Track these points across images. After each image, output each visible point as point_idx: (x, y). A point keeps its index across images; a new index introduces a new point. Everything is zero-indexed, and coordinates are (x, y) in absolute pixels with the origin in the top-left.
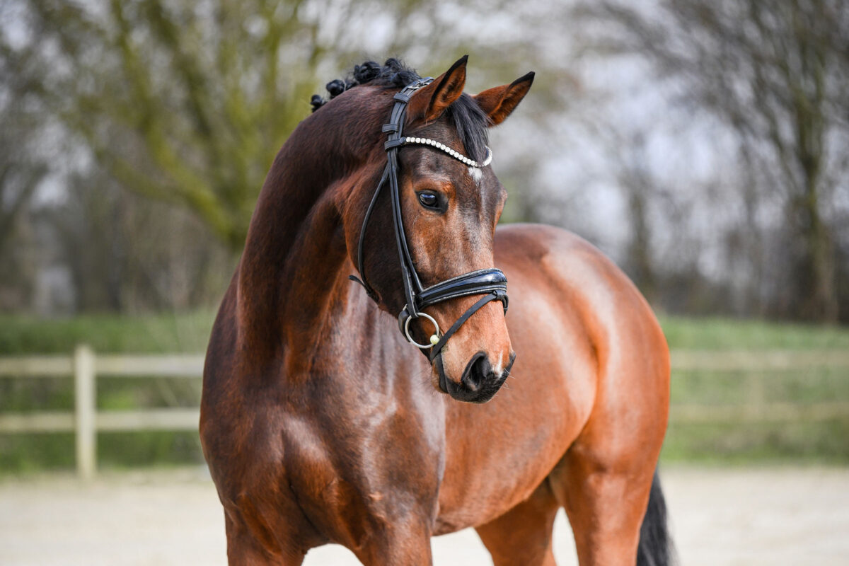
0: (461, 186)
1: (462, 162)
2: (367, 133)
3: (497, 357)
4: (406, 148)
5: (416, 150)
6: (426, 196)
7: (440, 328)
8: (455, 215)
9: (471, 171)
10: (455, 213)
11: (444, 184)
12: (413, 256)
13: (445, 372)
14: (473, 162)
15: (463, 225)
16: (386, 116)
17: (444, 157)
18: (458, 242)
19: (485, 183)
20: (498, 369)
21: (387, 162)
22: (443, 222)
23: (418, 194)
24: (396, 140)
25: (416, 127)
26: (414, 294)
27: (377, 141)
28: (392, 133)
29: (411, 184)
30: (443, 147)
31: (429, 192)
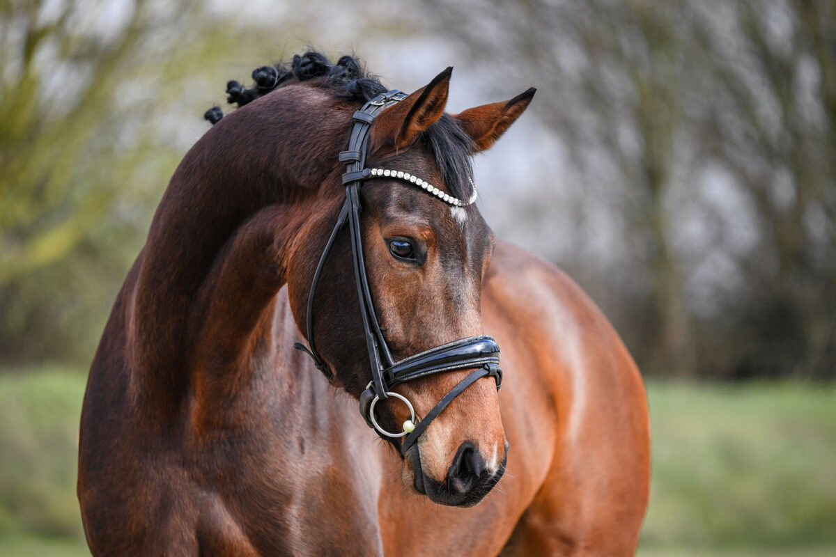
0: (442, 230)
1: (442, 200)
2: (317, 159)
3: (491, 450)
4: (370, 183)
5: (384, 185)
6: (399, 244)
7: (415, 412)
8: (435, 267)
9: (454, 211)
10: (435, 266)
11: (422, 228)
12: (382, 321)
13: (423, 469)
14: (456, 200)
15: (446, 280)
16: (342, 140)
17: (420, 194)
18: (439, 301)
19: (471, 227)
20: (493, 465)
21: (346, 198)
22: (421, 277)
23: (388, 241)
24: (356, 172)
25: (382, 155)
26: (382, 368)
27: (331, 171)
28: (352, 162)
29: (378, 228)
30: (419, 182)
31: (402, 238)
